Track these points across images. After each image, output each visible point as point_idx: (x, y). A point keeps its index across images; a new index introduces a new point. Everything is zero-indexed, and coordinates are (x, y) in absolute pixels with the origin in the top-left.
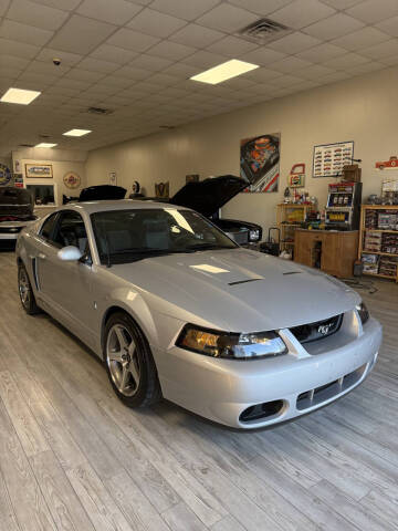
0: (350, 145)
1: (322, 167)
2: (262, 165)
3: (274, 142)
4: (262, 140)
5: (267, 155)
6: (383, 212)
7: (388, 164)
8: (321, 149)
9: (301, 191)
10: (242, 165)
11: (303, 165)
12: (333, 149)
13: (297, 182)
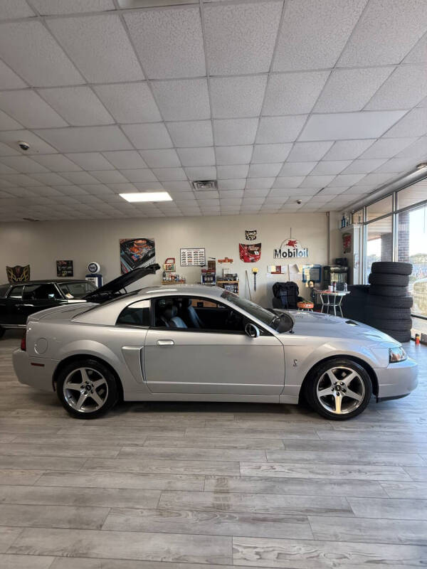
0: (203, 250)
1: (187, 261)
2: (142, 257)
3: (150, 244)
4: (140, 241)
5: (145, 251)
6: (227, 284)
7: (224, 261)
8: (185, 251)
9: (173, 274)
10: (122, 256)
11: (174, 259)
12: (193, 251)
13: (171, 268)
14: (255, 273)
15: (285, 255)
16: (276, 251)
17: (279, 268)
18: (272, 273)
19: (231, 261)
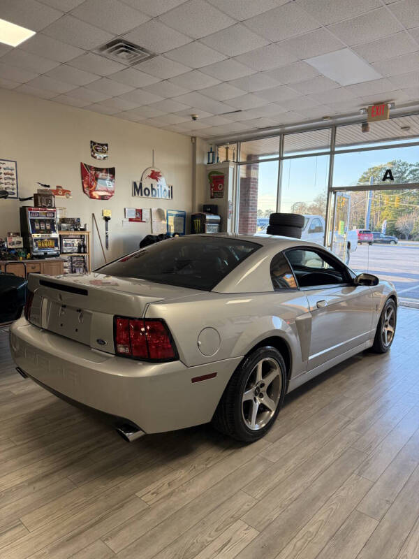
14: (107, 219)
15: (147, 192)
16: (135, 184)
17: (140, 212)
18: (131, 220)
19: (66, 192)
